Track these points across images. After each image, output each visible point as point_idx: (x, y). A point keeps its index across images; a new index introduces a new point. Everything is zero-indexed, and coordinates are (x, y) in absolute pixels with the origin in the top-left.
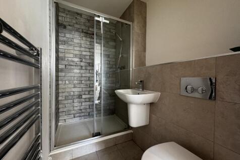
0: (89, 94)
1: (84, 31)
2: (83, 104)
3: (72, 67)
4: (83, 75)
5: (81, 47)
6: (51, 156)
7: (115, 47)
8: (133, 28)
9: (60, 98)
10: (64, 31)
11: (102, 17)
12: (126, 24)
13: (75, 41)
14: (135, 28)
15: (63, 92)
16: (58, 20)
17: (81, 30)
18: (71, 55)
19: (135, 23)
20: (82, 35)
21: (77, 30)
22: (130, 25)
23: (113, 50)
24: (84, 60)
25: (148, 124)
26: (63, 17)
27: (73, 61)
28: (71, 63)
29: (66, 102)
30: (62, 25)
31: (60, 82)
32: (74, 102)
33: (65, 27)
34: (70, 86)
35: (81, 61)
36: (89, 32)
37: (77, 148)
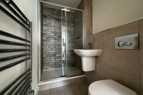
0: (59, 54)
1: (57, 18)
2: (56, 60)
3: (50, 39)
4: (56, 43)
5: (55, 27)
6: (38, 86)
7: (74, 27)
8: (84, 13)
9: (44, 56)
10: (46, 19)
11: (66, 8)
12: (80, 11)
13: (51, 24)
14: (85, 13)
15: (45, 53)
16: (43, 13)
17: (54, 18)
18: (50, 32)
19: (85, 10)
20: (55, 20)
21: (53, 18)
22: (82, 12)
23: (73, 28)
24: (56, 35)
25: (95, 70)
26: (45, 11)
27: (50, 35)
28: (50, 37)
29: (47, 58)
30: (45, 16)
31: (44, 47)
32: (51, 58)
33: (46, 17)
34: (49, 49)
35: (55, 35)
36: (59, 19)
37: (52, 83)
